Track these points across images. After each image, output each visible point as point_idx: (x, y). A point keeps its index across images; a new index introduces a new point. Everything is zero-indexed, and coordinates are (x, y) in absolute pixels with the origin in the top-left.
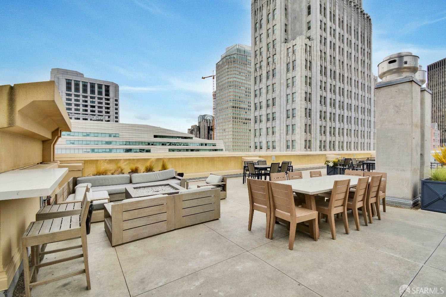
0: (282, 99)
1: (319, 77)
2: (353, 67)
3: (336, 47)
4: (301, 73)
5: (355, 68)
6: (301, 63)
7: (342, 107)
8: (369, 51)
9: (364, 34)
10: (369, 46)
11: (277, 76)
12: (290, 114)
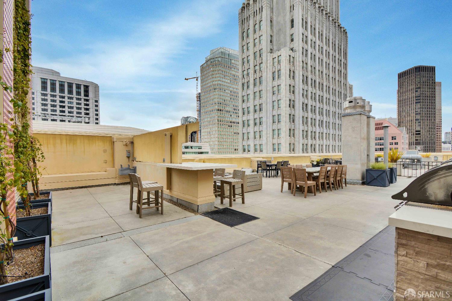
0: (268, 105)
1: (301, 86)
2: (331, 76)
3: (316, 58)
4: (286, 82)
5: (332, 78)
6: (286, 73)
7: (321, 113)
8: (345, 62)
9: (341, 46)
10: (345, 57)
11: (264, 83)
12: (276, 119)
